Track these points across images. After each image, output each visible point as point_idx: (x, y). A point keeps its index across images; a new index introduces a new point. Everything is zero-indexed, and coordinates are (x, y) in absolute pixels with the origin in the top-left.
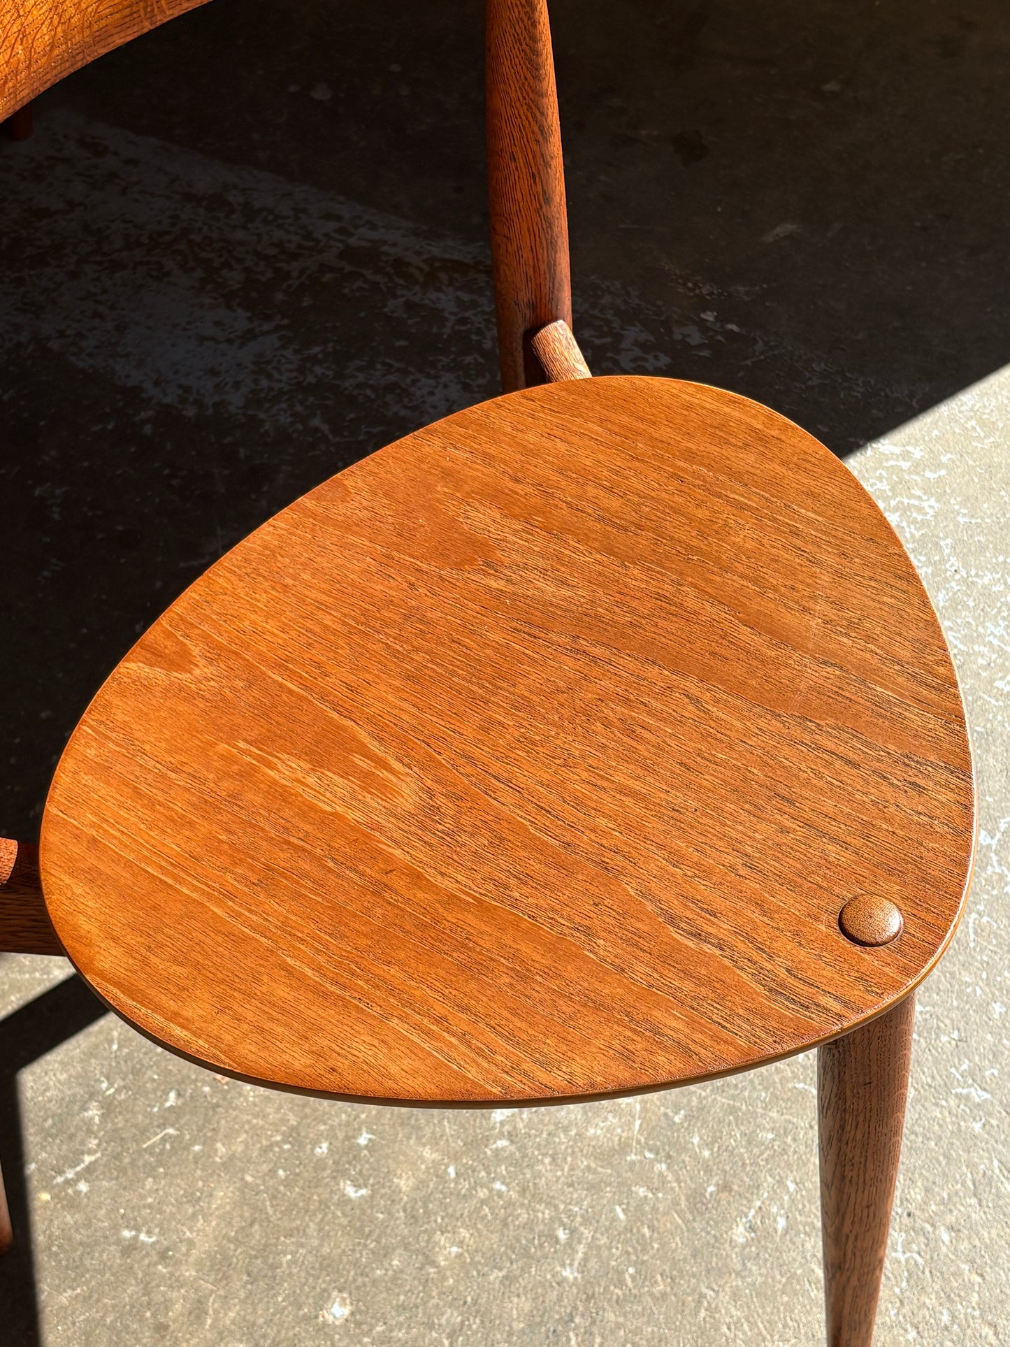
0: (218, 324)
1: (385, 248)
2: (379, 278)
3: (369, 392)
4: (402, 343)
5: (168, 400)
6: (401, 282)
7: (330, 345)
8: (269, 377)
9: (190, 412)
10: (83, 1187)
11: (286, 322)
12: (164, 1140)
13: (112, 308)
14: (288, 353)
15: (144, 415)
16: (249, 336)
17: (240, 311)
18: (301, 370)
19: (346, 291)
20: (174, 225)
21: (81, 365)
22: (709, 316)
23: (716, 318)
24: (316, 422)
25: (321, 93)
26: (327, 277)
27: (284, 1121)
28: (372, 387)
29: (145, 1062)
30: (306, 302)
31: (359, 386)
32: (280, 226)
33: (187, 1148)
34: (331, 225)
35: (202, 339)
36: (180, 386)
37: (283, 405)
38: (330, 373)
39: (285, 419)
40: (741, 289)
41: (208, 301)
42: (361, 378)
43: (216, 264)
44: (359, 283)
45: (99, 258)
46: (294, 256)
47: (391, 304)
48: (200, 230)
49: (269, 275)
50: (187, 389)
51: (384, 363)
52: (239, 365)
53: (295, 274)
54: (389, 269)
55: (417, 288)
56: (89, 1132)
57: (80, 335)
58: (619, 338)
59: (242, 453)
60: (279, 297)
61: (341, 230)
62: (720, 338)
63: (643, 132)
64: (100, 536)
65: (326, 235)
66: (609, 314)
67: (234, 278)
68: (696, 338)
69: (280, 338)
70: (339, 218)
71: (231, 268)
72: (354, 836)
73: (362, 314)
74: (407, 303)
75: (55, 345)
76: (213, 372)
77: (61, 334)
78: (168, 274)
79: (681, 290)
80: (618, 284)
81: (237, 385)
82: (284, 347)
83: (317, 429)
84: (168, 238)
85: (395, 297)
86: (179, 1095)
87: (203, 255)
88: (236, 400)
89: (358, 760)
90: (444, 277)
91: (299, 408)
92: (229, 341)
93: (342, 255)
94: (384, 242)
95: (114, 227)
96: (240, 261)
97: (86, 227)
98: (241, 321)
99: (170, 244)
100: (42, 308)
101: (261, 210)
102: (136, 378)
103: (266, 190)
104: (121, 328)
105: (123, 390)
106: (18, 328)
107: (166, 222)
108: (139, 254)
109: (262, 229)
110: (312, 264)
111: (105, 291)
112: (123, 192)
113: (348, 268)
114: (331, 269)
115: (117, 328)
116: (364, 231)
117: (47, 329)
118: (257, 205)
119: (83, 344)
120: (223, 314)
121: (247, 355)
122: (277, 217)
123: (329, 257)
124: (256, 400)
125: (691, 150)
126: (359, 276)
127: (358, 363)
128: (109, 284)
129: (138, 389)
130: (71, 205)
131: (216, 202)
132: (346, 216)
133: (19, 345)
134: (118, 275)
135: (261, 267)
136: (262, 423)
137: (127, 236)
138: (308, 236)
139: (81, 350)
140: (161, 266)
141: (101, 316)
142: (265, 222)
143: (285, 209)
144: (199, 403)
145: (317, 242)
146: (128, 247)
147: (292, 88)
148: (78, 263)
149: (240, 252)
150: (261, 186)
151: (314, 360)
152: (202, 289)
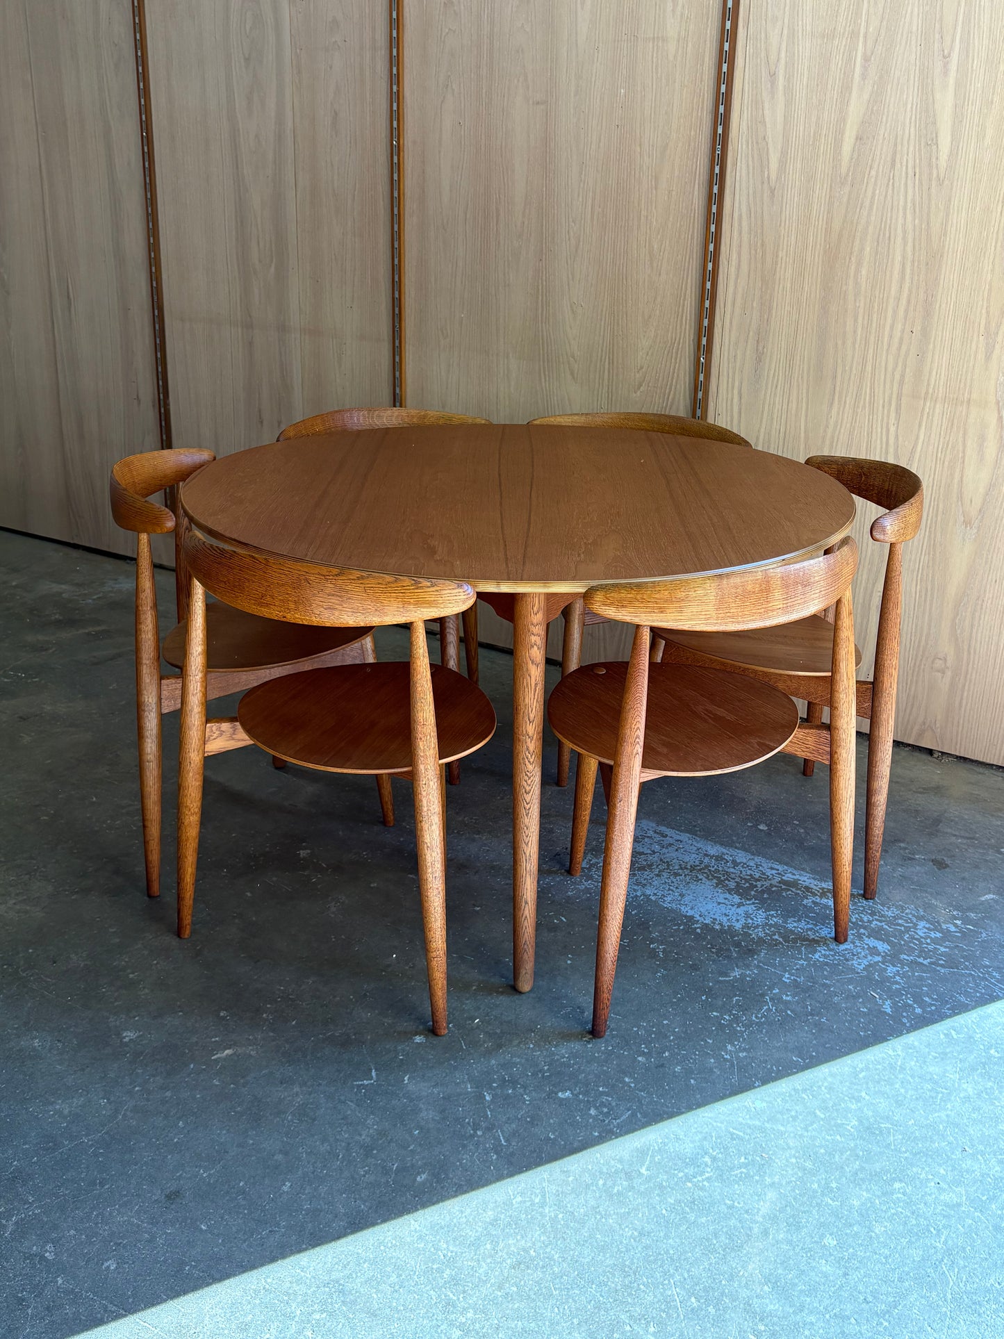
0: (726, 899)
1: (800, 882)
2: (798, 892)
5: (707, 922)
6: (809, 894)
7: (779, 912)
8: (753, 919)
9: (718, 927)
10: (705, 1183)
11: (757, 901)
12: (741, 1173)
13: (677, 888)
14: (760, 912)
15: (696, 926)
16: (739, 905)
17: (735, 895)
18: (767, 919)
19: (784, 894)
20: (701, 863)
21: (665, 906)
22: (959, 922)
24: (776, 937)
25: (763, 827)
26: (774, 889)
27: (796, 1174)
29: (729, 1145)
30: (765, 896)
32: (750, 869)
33: (752, 1177)
34: (774, 872)
35: (719, 903)
36: (711, 918)
40: (972, 914)
41: (720, 891)
42: (795, 925)
43: (722, 878)
44: (790, 892)
45: (668, 871)
46: (757, 880)
47: (805, 902)
48: (713, 867)
49: (748, 885)
50: (715, 919)
52: (738, 913)
53: (759, 886)
54: (803, 889)
56: (706, 1165)
57: (663, 896)
58: (916, 925)
60: (753, 893)
61: (779, 874)
63: (917, 857)
65: (772, 875)
66: (910, 916)
67: (732, 885)
68: (953, 929)
69: (755, 907)
70: (778, 870)
71: (729, 881)
73: (793, 903)
74: (813, 901)
75: (653, 898)
76: (726, 915)
77: (655, 894)
78: (701, 879)
79: (943, 912)
81: (738, 920)
82: (758, 910)
84: (699, 868)
85: (807, 899)
86: (745, 1158)
87: (716, 875)
88: (738, 926)
92: (733, 905)
93: (780, 882)
94: (799, 880)
95: (674, 861)
96: (734, 879)
97: (661, 860)
98: (737, 899)
99: (700, 870)
100: (645, 885)
101: (740, 863)
102: (690, 913)
103: (741, 857)
104: (682, 895)
105: (686, 916)
106: (635, 890)
107: (697, 863)
108: (686, 872)
109: (741, 869)
110: (767, 884)
111: (673, 882)
112: (677, 850)
113: (783, 887)
114: (775, 886)
115: (680, 895)
116: (790, 875)
117: (648, 892)
118: (738, 861)
119: (666, 899)
120: (727, 895)
121: (741, 910)
122: (748, 866)
123: (774, 882)
124: (746, 926)
125: (941, 865)
126: (789, 890)
127: (793, 919)
128: (674, 880)
129: (692, 917)
130: (654, 852)
131: (719, 858)
132: (780, 869)
133: (636, 896)
134: (678, 878)
135: (743, 881)
136: (751, 935)
137: (680, 865)
138: (764, 874)
139: (665, 901)
140: (697, 877)
141: (672, 890)
142: (743, 867)
143: (752, 863)
144: (721, 924)
145: (768, 876)
146: (681, 868)
147: (749, 824)
148: (659, 872)
149: (733, 876)
150: (740, 855)
151: (772, 916)
152: (717, 886)
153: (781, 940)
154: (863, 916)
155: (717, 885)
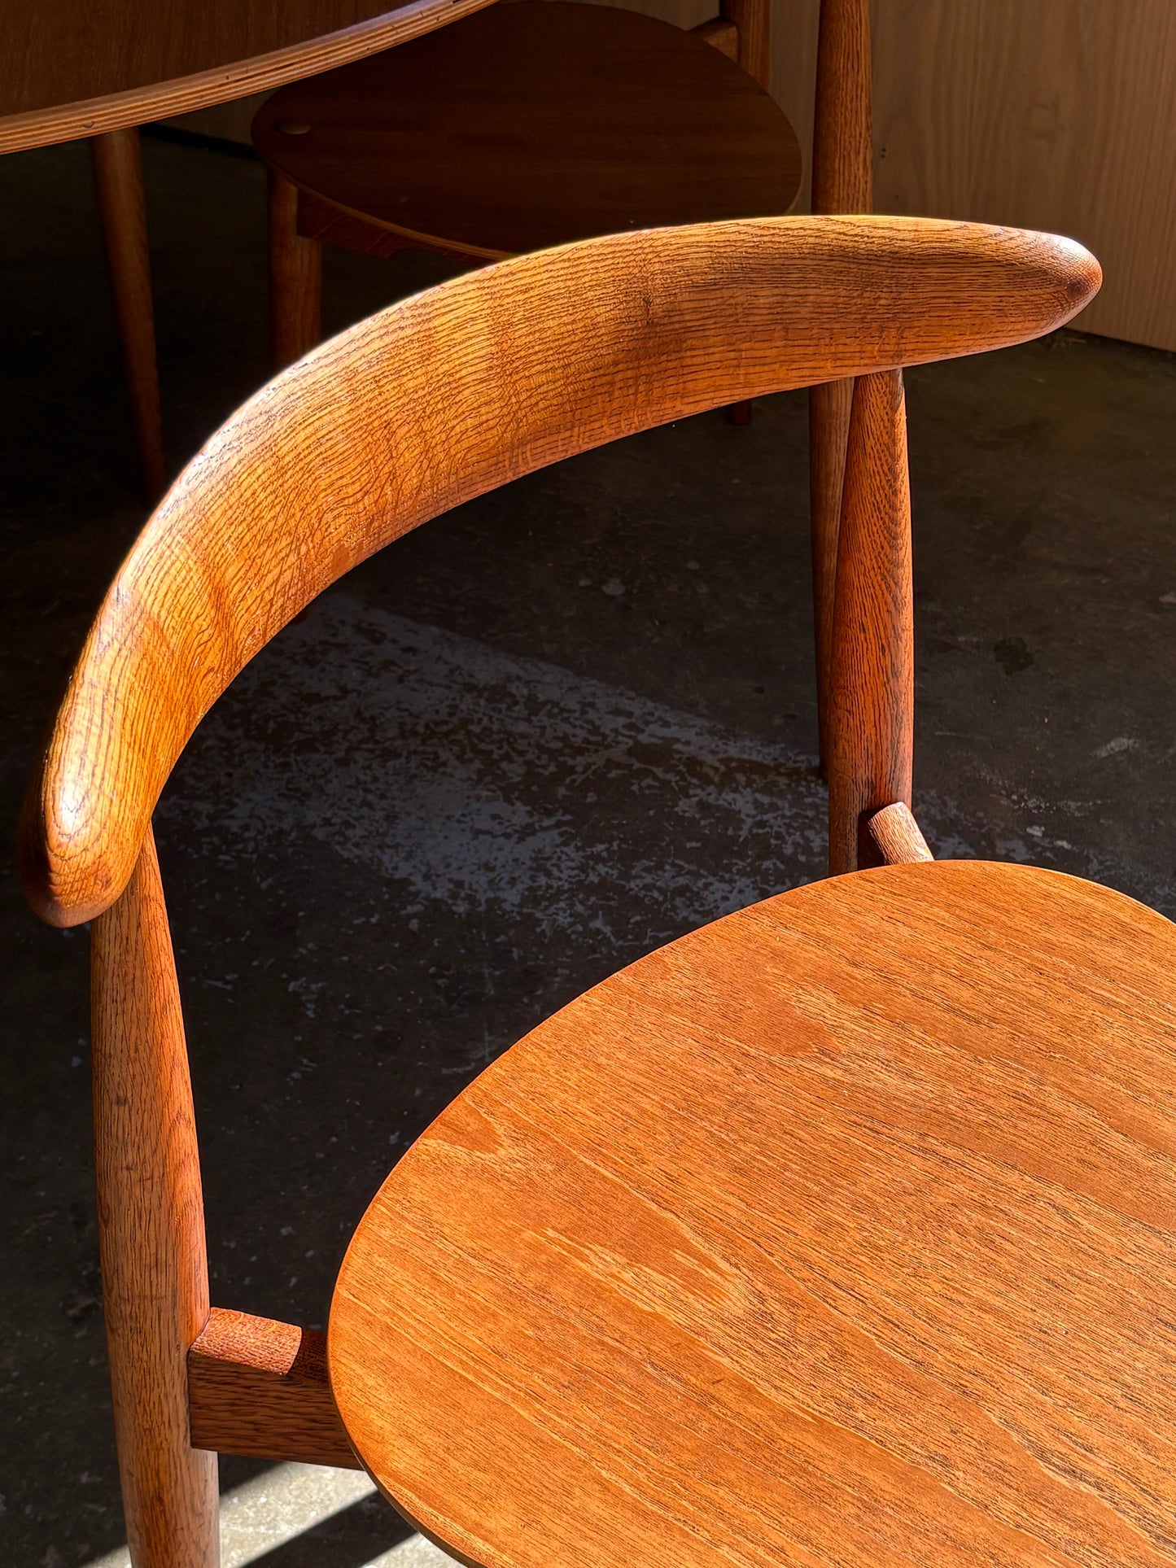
0: (494, 817)
1: (678, 746)
2: (671, 777)
3: (656, 894)
4: (694, 844)
5: (437, 894)
6: (694, 781)
7: (615, 844)
8: (548, 874)
9: (461, 908)
11: (568, 817)
13: (383, 797)
14: (569, 850)
15: (410, 909)
16: (526, 832)
17: (519, 804)
18: (583, 869)
19: (635, 788)
20: (451, 715)
21: (345, 854)
22: (1036, 831)
23: (1045, 834)
24: (597, 924)
25: (614, 588)
26: (614, 774)
28: (660, 890)
30: (591, 798)
31: (646, 887)
32: (566, 720)
34: (621, 721)
35: (478, 833)
36: (451, 880)
37: (562, 904)
38: (615, 873)
39: (563, 920)
40: (1073, 805)
41: (485, 793)
42: (648, 879)
43: (495, 756)
44: (649, 781)
45: (370, 746)
46: (580, 751)
47: (683, 804)
48: (480, 720)
49: (552, 768)
50: (459, 884)
51: (673, 865)
52: (516, 860)
53: (579, 769)
54: (681, 768)
55: (711, 788)
57: (347, 824)
59: (516, 953)
60: (562, 791)
61: (631, 727)
62: (1048, 854)
63: (961, 639)
64: (356, 1037)
65: (615, 731)
67: (515, 771)
68: (1021, 853)
69: (561, 835)
70: (630, 715)
71: (511, 761)
72: (676, 1340)
73: (651, 813)
74: (700, 803)
75: (320, 834)
76: (488, 867)
77: (327, 822)
78: (444, 764)
79: (1004, 802)
80: (933, 793)
81: (513, 881)
82: (565, 844)
83: (599, 932)
84: (445, 728)
85: (688, 796)
87: (482, 746)
88: (511, 897)
89: (679, 1256)
90: (741, 778)
91: (580, 908)
92: (507, 836)
93: (630, 752)
94: (677, 740)
95: (388, 715)
96: (521, 753)
97: (358, 713)
98: (520, 814)
99: (448, 734)
100: (308, 795)
101: (545, 703)
102: (404, 870)
103: (551, 683)
104: (391, 818)
105: (390, 883)
106: (280, 815)
107: (444, 711)
108: (414, 743)
109: (546, 722)
110: (598, 760)
111: (375, 780)
112: (401, 680)
113: (637, 765)
114: (619, 766)
115: (387, 818)
116: (655, 728)
117: (312, 817)
118: (541, 697)
119: (349, 833)
120: (501, 807)
121: (525, 851)
122: (562, 710)
123: (616, 753)
124: (532, 898)
125: (1013, 657)
126: (649, 773)
127: (645, 863)
128: (380, 773)
129: (405, 882)
130: (344, 691)
131: (498, 693)
132: (637, 712)
133: (281, 832)
134: (390, 764)
135: (544, 761)
136: (538, 922)
137: (402, 725)
138: (595, 730)
139: (347, 839)
140: (436, 756)
141: (370, 805)
142: (550, 715)
143: (572, 703)
144: (471, 899)
145: (605, 736)
146: (403, 735)
147: (583, 583)
148: (348, 750)
149: (521, 744)
150: (548, 679)
151: (598, 859)
152: (479, 781)
153: (607, 930)
154: (810, 834)
155: (481, 773)
